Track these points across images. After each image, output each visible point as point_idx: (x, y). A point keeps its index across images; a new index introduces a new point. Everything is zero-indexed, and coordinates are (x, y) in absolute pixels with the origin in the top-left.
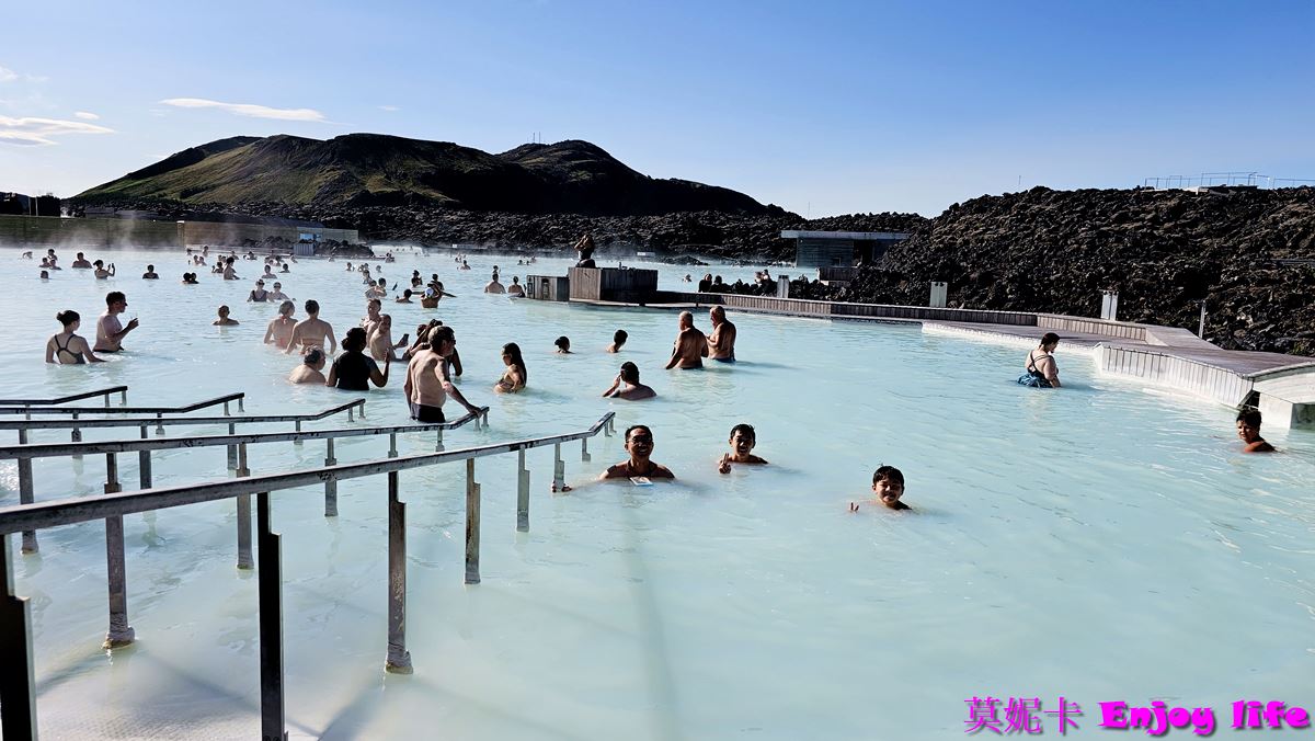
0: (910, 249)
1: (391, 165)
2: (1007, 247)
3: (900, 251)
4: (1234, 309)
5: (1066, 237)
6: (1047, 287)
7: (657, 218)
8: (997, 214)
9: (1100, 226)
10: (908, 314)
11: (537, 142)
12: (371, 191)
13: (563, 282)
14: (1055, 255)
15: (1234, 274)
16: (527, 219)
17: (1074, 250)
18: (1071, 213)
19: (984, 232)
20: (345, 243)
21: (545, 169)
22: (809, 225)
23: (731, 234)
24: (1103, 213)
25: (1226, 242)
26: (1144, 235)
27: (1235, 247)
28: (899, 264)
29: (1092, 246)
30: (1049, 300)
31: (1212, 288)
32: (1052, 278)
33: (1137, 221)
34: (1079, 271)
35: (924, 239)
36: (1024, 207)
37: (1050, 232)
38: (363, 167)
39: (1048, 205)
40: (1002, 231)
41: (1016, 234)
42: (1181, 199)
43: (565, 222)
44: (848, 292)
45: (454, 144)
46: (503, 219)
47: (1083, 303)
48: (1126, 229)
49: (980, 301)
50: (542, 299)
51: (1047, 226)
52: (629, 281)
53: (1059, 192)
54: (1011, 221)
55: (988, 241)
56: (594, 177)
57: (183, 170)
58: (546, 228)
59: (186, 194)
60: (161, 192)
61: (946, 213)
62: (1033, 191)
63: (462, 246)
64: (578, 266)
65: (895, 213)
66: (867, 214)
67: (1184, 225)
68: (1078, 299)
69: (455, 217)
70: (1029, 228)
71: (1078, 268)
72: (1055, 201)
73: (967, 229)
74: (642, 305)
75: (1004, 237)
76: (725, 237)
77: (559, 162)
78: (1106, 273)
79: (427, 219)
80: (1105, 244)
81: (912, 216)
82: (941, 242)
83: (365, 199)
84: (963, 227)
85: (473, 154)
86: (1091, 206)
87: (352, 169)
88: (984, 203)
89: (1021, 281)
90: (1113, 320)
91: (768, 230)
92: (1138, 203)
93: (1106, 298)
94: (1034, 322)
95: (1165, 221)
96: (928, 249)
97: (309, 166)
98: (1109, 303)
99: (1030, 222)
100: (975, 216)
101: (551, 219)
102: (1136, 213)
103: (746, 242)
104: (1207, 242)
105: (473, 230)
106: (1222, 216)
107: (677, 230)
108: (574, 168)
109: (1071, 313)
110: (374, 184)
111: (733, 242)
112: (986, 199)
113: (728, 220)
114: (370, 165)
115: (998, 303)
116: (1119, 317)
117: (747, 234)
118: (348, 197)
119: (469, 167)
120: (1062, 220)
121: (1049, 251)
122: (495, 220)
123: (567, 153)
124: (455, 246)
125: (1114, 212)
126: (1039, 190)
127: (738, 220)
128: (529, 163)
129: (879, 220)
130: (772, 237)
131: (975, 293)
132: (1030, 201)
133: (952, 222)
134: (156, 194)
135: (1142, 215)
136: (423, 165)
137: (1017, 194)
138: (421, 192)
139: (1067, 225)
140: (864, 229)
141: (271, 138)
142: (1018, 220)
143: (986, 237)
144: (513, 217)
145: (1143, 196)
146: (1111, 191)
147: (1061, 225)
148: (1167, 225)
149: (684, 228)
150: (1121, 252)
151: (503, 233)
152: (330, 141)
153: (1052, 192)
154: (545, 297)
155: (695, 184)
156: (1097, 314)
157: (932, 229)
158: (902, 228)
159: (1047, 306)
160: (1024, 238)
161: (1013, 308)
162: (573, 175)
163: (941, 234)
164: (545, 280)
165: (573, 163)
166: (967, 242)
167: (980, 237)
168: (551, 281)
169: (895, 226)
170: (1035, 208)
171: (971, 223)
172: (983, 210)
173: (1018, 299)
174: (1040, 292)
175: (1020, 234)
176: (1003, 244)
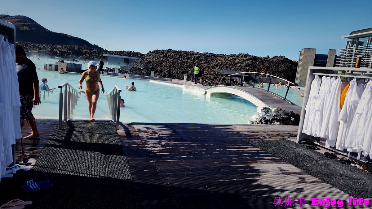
0: (139, 62)
2: (163, 63)
3: (137, 62)
4: (206, 79)
5: (176, 62)
6: (174, 73)
7: (60, 46)
8: (160, 55)
9: (183, 60)
10: (146, 78)
13: (56, 66)
15: (206, 72)
17: (177, 65)
18: (177, 56)
19: (158, 59)
22: (110, 53)
23: (86, 53)
24: (183, 57)
25: (208, 65)
26: (192, 62)
27: (209, 66)
28: (137, 66)
29: (181, 65)
30: (174, 76)
31: (203, 75)
32: (175, 72)
33: (191, 59)
34: (179, 70)
35: (143, 60)
36: (166, 54)
37: (172, 60)
40: (161, 59)
42: (199, 55)
47: (181, 77)
48: (188, 61)
49: (161, 76)
50: (49, 70)
51: (172, 59)
52: (74, 67)
56: (30, 29)
61: (148, 53)
65: (134, 52)
66: (126, 51)
67: (200, 61)
68: (179, 76)
70: (168, 59)
71: (180, 70)
72: (173, 53)
73: (153, 58)
75: (162, 61)
76: (84, 54)
78: (185, 71)
80: (184, 64)
81: (138, 53)
82: (147, 61)
84: (152, 57)
86: (181, 55)
88: (157, 52)
89: (169, 72)
90: (186, 81)
91: (97, 53)
92: (191, 55)
93: (185, 76)
94: (172, 81)
95: (196, 60)
96: (144, 62)
98: (185, 77)
99: (168, 58)
102: (190, 57)
103: (91, 56)
104: (204, 65)
106: (207, 59)
107: (67, 50)
108: (22, 25)
109: (179, 79)
111: (86, 56)
112: (157, 51)
113: (84, 49)
115: (164, 76)
116: (187, 80)
117: (91, 54)
120: (175, 57)
121: (172, 65)
125: (186, 57)
126: (170, 50)
129: (129, 53)
131: (159, 74)
132: (168, 52)
133: (150, 56)
135: (191, 58)
137: (165, 50)
139: (176, 59)
140: (125, 55)
142: (165, 57)
145: (192, 54)
146: (185, 52)
147: (174, 59)
148: (196, 61)
149: (70, 50)
150: (187, 66)
153: (173, 51)
155: (69, 35)
156: (183, 79)
157: (144, 57)
158: (135, 56)
159: (174, 77)
160: (167, 61)
161: (167, 78)
162: (22, 27)
163: (147, 59)
164: (50, 65)
165: (22, 23)
166: (153, 61)
167: (157, 60)
168: (52, 65)
169: (133, 55)
170: (169, 54)
171: (154, 56)
172: (157, 54)
173: (168, 76)
174: (173, 74)
175: (166, 60)
176: (162, 62)
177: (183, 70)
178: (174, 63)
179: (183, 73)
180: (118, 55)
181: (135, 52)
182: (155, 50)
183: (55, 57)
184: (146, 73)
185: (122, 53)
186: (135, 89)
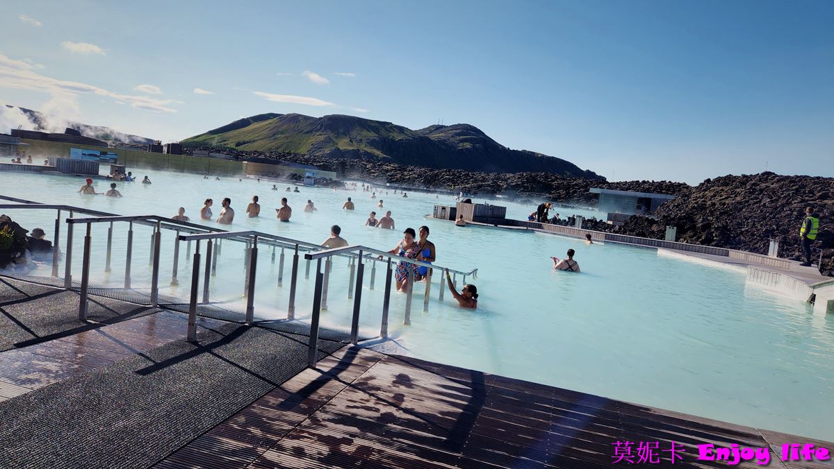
0: (674, 206)
1: (354, 133)
2: (741, 209)
3: (668, 207)
5: (783, 206)
6: (738, 235)
7: (511, 175)
8: (736, 187)
9: (809, 200)
10: (651, 243)
11: (440, 124)
12: (341, 149)
13: (453, 210)
14: (774, 217)
16: (431, 171)
18: (788, 190)
19: (726, 198)
20: (331, 179)
21: (445, 140)
22: (611, 186)
23: (558, 188)
24: (811, 192)
30: (740, 242)
32: (743, 230)
35: (684, 200)
36: (755, 184)
37: (772, 201)
38: (338, 134)
39: (773, 184)
40: (738, 199)
41: (748, 201)
43: (454, 174)
44: (620, 228)
45: (391, 123)
46: (417, 170)
47: (760, 246)
49: (697, 240)
50: (441, 218)
51: (770, 198)
52: (490, 212)
53: (781, 176)
54: (746, 192)
55: (728, 204)
56: (473, 146)
57: (238, 131)
58: (442, 177)
59: (238, 144)
60: (225, 143)
61: (702, 185)
62: (763, 174)
63: (392, 185)
64: (462, 202)
65: (670, 182)
66: (651, 181)
68: (757, 243)
69: (389, 168)
70: (757, 198)
72: (778, 181)
73: (714, 196)
74: (496, 226)
75: (740, 203)
76: (554, 189)
77: (452, 136)
78: (777, 229)
79: (373, 167)
81: (682, 184)
82: (697, 203)
83: (338, 153)
84: (712, 194)
85: (401, 129)
86: (803, 186)
87: (331, 135)
88: (728, 180)
90: (775, 257)
91: (582, 187)
93: (772, 243)
94: (727, 255)
96: (687, 206)
97: (308, 132)
98: (774, 247)
99: (758, 194)
100: (721, 188)
101: (446, 171)
103: (568, 193)
105: (399, 176)
107: (523, 183)
108: (462, 141)
109: (751, 251)
110: (343, 144)
111: (559, 193)
112: (729, 177)
113: (557, 178)
114: (341, 133)
115: (707, 241)
117: (568, 188)
118: (327, 151)
119: (398, 137)
120: (782, 194)
122: (412, 170)
123: (458, 131)
124: (388, 184)
125: (819, 192)
126: (768, 174)
127: (564, 179)
128: (434, 136)
129: (658, 186)
130: (584, 191)
132: (760, 180)
133: (705, 190)
134: (222, 143)
136: (372, 135)
137: (751, 175)
138: (369, 151)
139: (785, 197)
140: (648, 190)
141: (288, 115)
142: (750, 193)
143: (727, 202)
144: (423, 169)
147: (780, 197)
149: (527, 182)
151: (416, 178)
152: (320, 118)
153: (777, 176)
154: (443, 218)
155: (538, 154)
156: (766, 252)
157: (691, 193)
158: (674, 192)
159: (737, 246)
160: (753, 204)
161: (716, 245)
162: (461, 145)
163: (697, 198)
164: (444, 208)
165: (461, 137)
166: (714, 204)
167: (723, 202)
168: (447, 209)
169: (669, 190)
170: (763, 185)
171: (717, 192)
172: (727, 185)
173: (720, 241)
174: (734, 237)
175: (751, 202)
176: (738, 207)
177: (771, 225)
178: (777, 208)
179: (770, 234)
180: (629, 189)
181: (673, 182)
182: (723, 175)
183: (498, 196)
184: (661, 230)
185: (639, 186)
186: (574, 268)
